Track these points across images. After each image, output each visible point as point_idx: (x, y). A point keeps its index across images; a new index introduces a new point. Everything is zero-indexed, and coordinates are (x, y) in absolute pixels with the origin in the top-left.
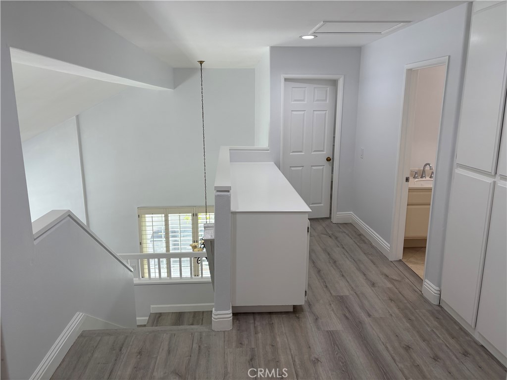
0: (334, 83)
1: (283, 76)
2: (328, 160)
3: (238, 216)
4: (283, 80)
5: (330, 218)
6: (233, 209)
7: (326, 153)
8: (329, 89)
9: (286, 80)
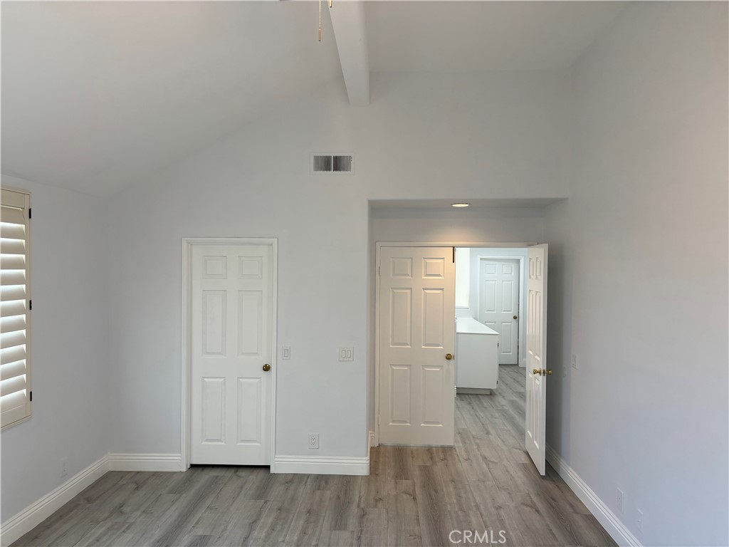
0: (518, 261)
1: (479, 257)
2: (515, 318)
3: (459, 335)
4: (479, 259)
5: (518, 365)
6: (458, 331)
7: (513, 313)
8: (514, 265)
9: (481, 259)
